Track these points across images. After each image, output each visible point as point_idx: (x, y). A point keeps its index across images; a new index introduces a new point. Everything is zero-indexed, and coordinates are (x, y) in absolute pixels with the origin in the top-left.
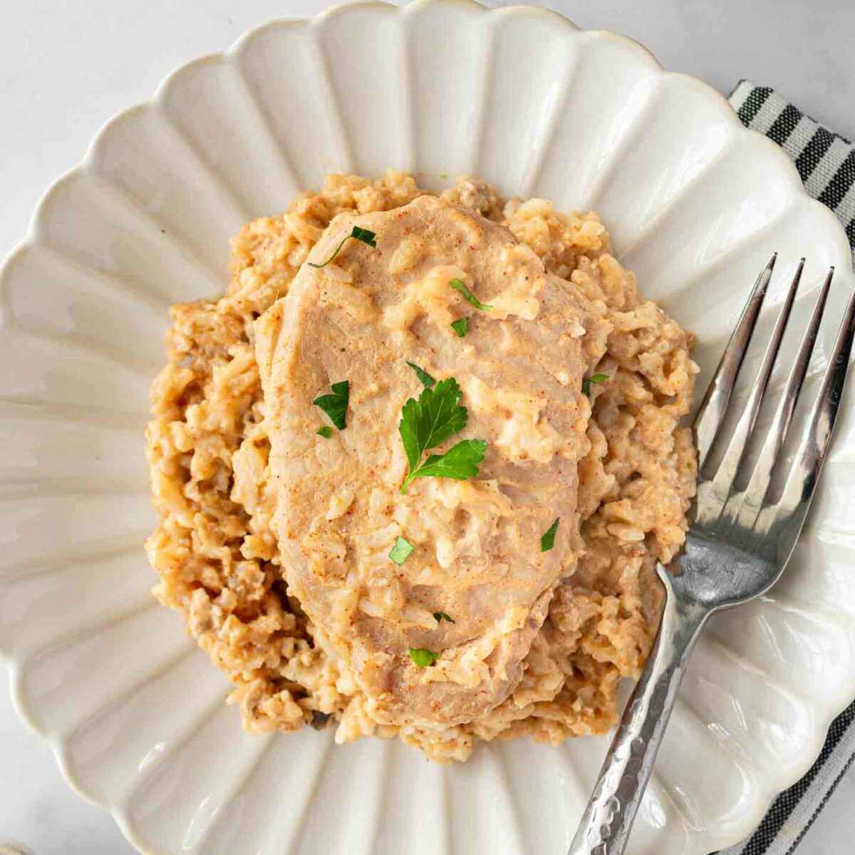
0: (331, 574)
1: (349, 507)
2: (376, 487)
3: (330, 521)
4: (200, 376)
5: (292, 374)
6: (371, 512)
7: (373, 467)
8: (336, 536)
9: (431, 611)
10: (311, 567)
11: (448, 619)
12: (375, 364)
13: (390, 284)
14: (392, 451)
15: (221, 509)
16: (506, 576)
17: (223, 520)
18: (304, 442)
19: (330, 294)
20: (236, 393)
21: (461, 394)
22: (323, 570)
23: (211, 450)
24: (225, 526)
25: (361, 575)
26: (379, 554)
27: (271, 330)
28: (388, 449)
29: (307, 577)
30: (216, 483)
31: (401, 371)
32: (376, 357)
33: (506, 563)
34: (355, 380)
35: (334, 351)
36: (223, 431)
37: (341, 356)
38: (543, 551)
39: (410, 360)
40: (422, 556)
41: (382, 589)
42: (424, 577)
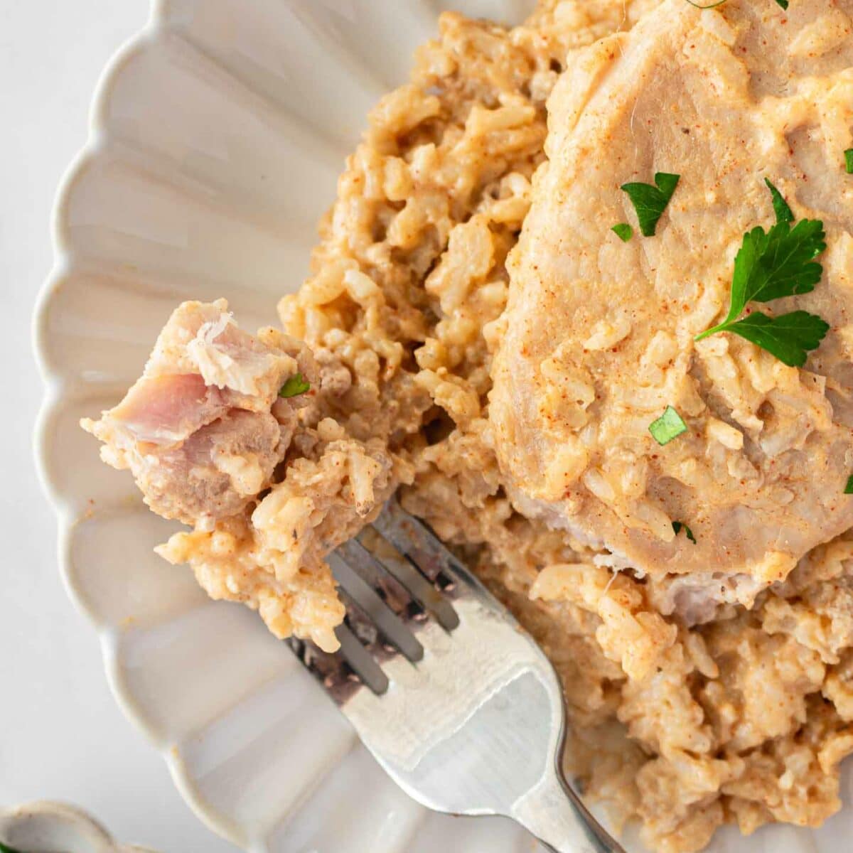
0: (564, 422)
1: (618, 342)
2: (664, 330)
3: (586, 351)
4: (445, 116)
5: (609, 138)
6: (645, 360)
7: (669, 301)
8: (587, 374)
9: (670, 518)
10: (539, 401)
11: (690, 536)
12: (722, 165)
13: (782, 66)
14: (703, 289)
15: (406, 295)
16: (785, 508)
17: (403, 310)
18: (589, 236)
19: (698, 50)
20: (492, 150)
21: (823, 247)
22: (554, 413)
23: (428, 212)
24: (405, 319)
25: (603, 436)
26: (636, 418)
27: (596, 69)
28: (699, 284)
29: (526, 414)
30: (414, 260)
31: (753, 189)
32: (727, 157)
33: (792, 491)
34: (689, 178)
35: (674, 128)
36: (452, 192)
37: (681, 138)
38: (845, 493)
39: (771, 179)
40: (692, 443)
41: (624, 465)
42: (683, 470)
